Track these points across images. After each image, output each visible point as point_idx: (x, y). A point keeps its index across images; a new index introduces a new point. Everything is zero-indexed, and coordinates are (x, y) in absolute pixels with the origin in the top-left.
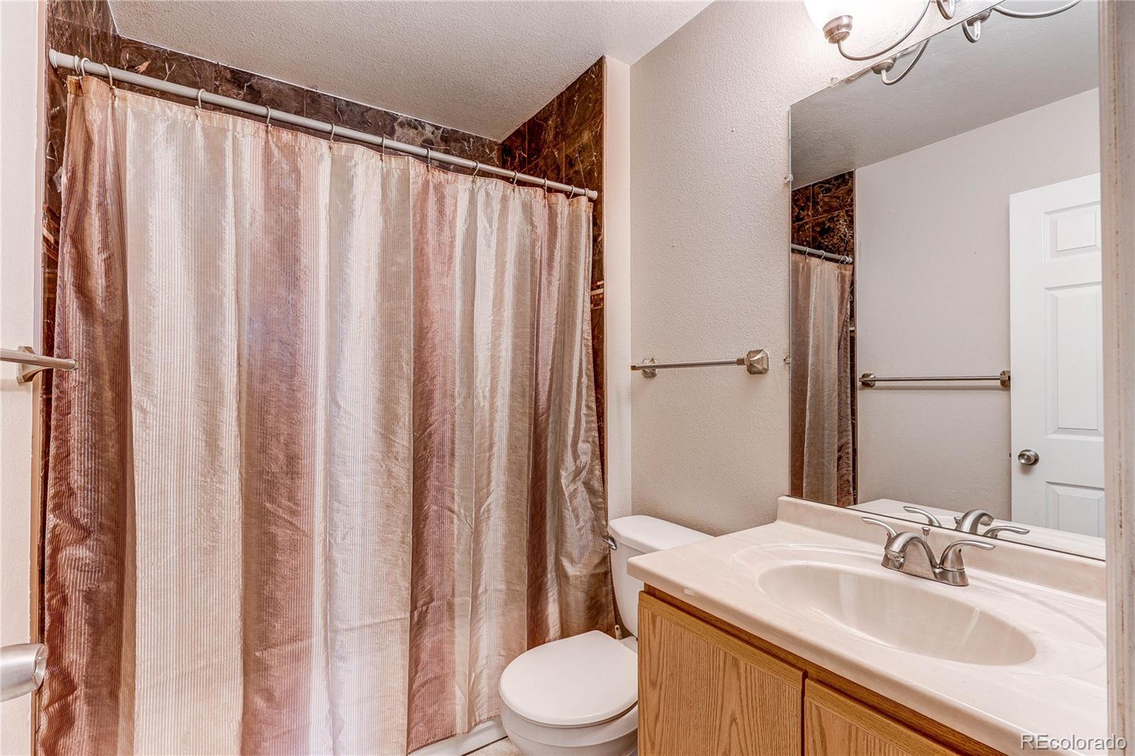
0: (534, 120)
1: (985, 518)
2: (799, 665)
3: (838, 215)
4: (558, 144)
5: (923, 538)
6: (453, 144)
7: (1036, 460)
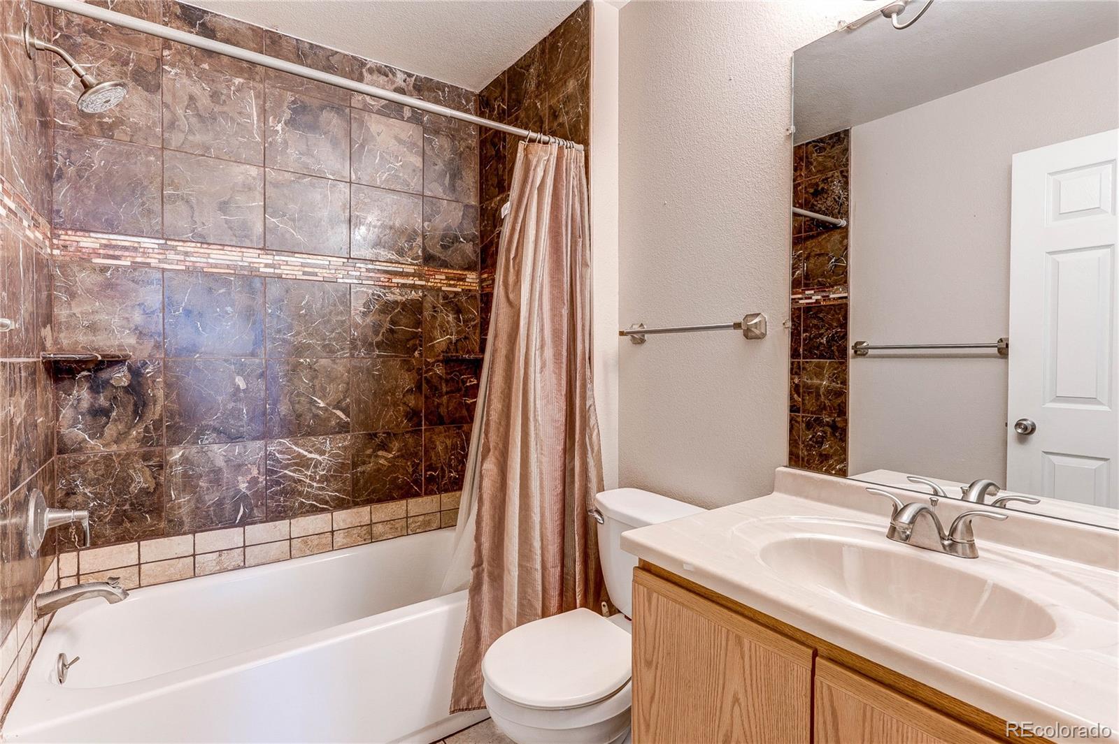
0: (514, 69)
1: (991, 488)
2: (810, 642)
3: (833, 176)
4: (541, 94)
5: (932, 508)
6: (426, 93)
7: (1033, 429)
